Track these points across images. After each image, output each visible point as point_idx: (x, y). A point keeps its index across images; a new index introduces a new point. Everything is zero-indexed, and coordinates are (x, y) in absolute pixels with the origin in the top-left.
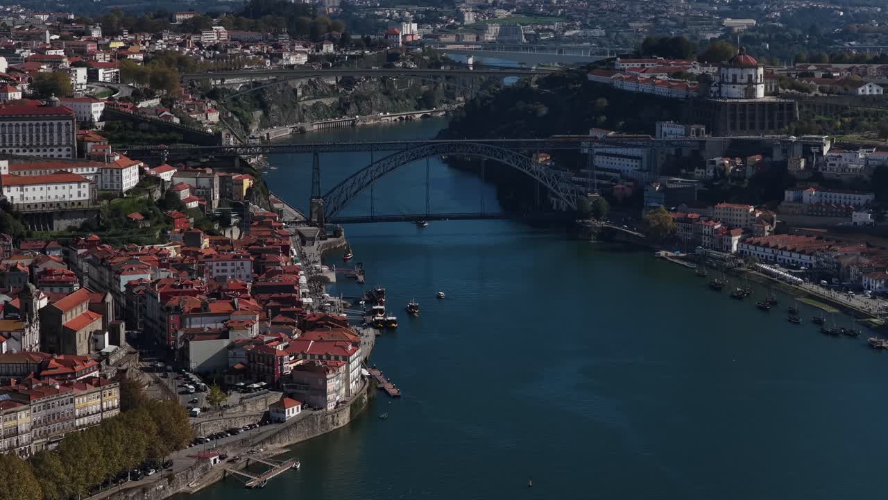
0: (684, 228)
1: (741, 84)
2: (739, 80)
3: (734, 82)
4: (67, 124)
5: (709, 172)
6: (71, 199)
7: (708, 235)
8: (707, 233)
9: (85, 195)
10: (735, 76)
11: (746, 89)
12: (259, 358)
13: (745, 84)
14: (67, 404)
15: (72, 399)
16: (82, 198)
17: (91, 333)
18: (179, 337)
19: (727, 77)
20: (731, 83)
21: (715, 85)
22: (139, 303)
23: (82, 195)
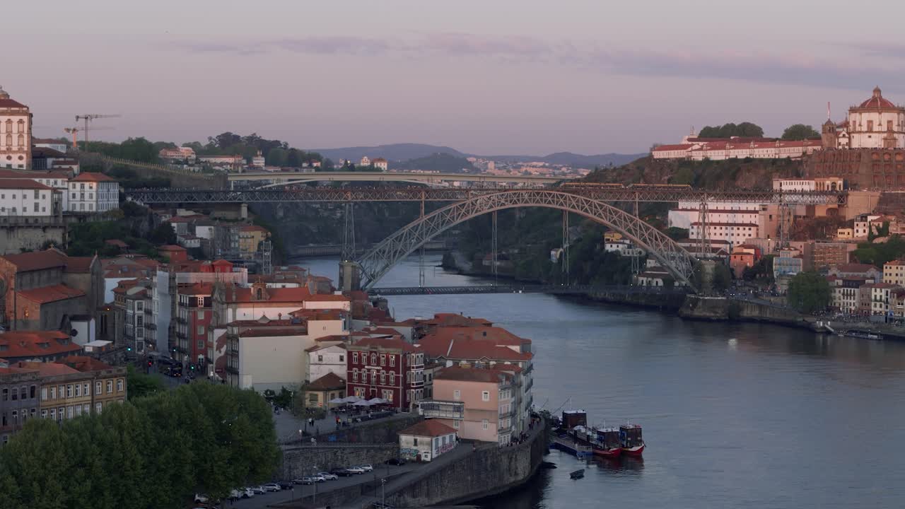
0: (843, 294)
1: (879, 132)
2: (876, 128)
3: (870, 130)
4: (21, 122)
5: (857, 231)
6: (25, 214)
7: (881, 300)
8: (878, 298)
9: (44, 209)
10: (870, 122)
11: (885, 139)
12: (369, 358)
13: (884, 132)
14: (24, 396)
15: (33, 389)
16: (40, 213)
17: (65, 316)
18: (216, 338)
19: (860, 125)
20: (866, 132)
21: (844, 136)
22: (136, 312)
23: (40, 209)
